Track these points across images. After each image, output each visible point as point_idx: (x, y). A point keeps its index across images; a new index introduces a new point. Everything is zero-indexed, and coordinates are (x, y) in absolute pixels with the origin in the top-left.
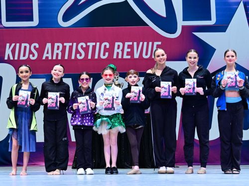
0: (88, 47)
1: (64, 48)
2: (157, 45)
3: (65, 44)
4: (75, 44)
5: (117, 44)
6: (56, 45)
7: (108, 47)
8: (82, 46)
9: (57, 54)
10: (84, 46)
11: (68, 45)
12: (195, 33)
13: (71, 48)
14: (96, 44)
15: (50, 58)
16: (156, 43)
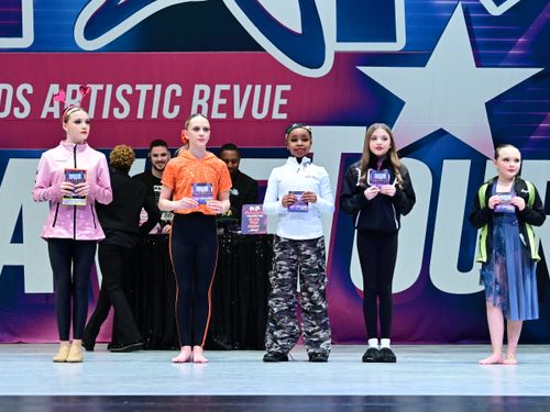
0: (137, 93)
2: (283, 92)
3: (89, 87)
4: (109, 87)
5: (198, 88)
6: (70, 88)
7: (179, 93)
8: (124, 92)
10: (130, 91)
11: (94, 88)
12: (361, 68)
13: (101, 94)
14: (154, 88)
15: (57, 116)
16: (280, 88)
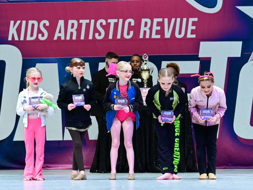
0: (109, 24)
1: (80, 25)
2: (193, 22)
3: (81, 21)
4: (93, 21)
5: (144, 21)
6: (70, 22)
7: (133, 24)
8: (101, 24)
9: (72, 33)
10: (104, 23)
11: (84, 22)
12: (239, 7)
13: (88, 25)
14: (118, 21)
15: (63, 38)
16: (191, 20)
